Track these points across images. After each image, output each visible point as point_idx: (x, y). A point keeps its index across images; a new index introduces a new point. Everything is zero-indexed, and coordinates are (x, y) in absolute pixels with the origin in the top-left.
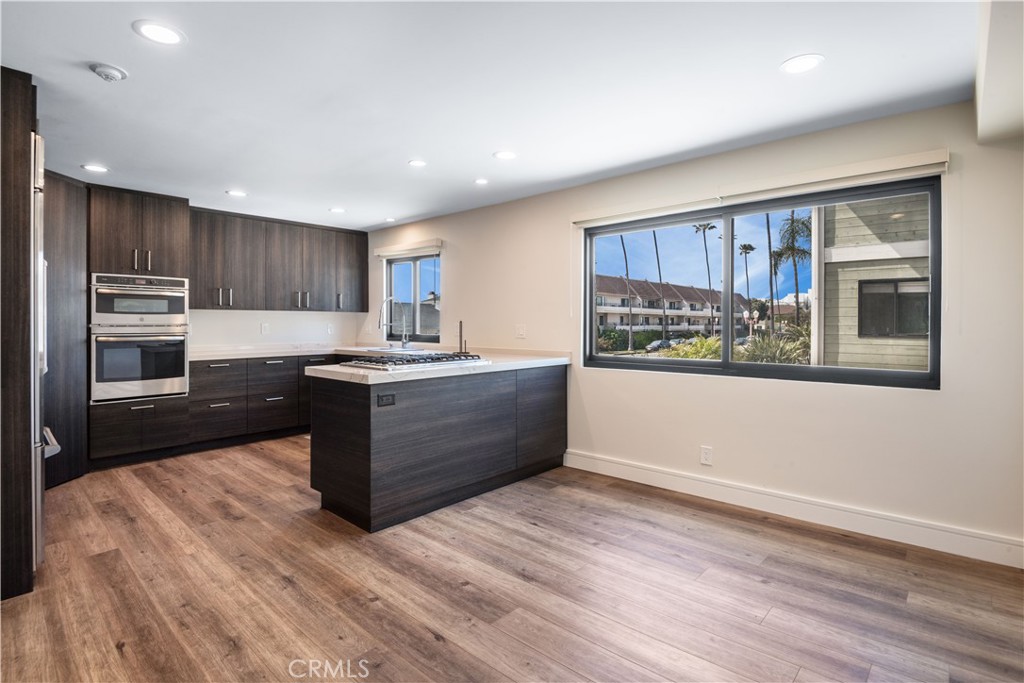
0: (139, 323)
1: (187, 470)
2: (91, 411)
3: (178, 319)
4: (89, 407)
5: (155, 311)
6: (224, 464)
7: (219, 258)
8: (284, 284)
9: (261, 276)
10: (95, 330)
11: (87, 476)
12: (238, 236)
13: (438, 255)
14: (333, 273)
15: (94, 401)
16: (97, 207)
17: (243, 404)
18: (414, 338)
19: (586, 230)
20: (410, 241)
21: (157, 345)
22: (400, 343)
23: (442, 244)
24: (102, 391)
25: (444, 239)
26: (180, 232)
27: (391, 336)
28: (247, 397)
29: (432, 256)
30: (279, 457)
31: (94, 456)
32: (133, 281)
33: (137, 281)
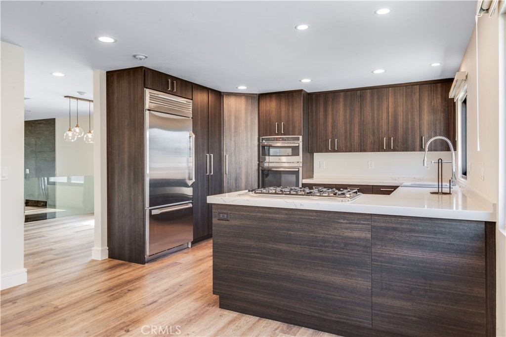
0: (279, 161)
10: (261, 164)
16: (262, 104)
26: (298, 109)
32: (276, 139)
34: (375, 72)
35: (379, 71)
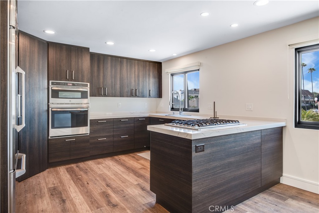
0: (69, 102)
1: (88, 169)
2: (49, 142)
3: (85, 101)
4: (48, 139)
5: (76, 97)
6: (104, 167)
7: (102, 75)
8: (128, 86)
9: (118, 82)
10: (51, 106)
11: (47, 170)
12: (109, 65)
13: (199, 70)
14: (147, 80)
15: (50, 137)
16: (52, 52)
17: (111, 139)
18: (185, 110)
19: (296, 49)
20: (183, 64)
21: (77, 112)
22: (179, 112)
23: (200, 65)
24: (54, 133)
25: (201, 62)
26: (86, 62)
27: (173, 109)
28: (113, 136)
29: (196, 70)
30: (128, 165)
31: (50, 161)
32: (66, 84)
33: (68, 84)
34: (150, 51)
35: (152, 51)
